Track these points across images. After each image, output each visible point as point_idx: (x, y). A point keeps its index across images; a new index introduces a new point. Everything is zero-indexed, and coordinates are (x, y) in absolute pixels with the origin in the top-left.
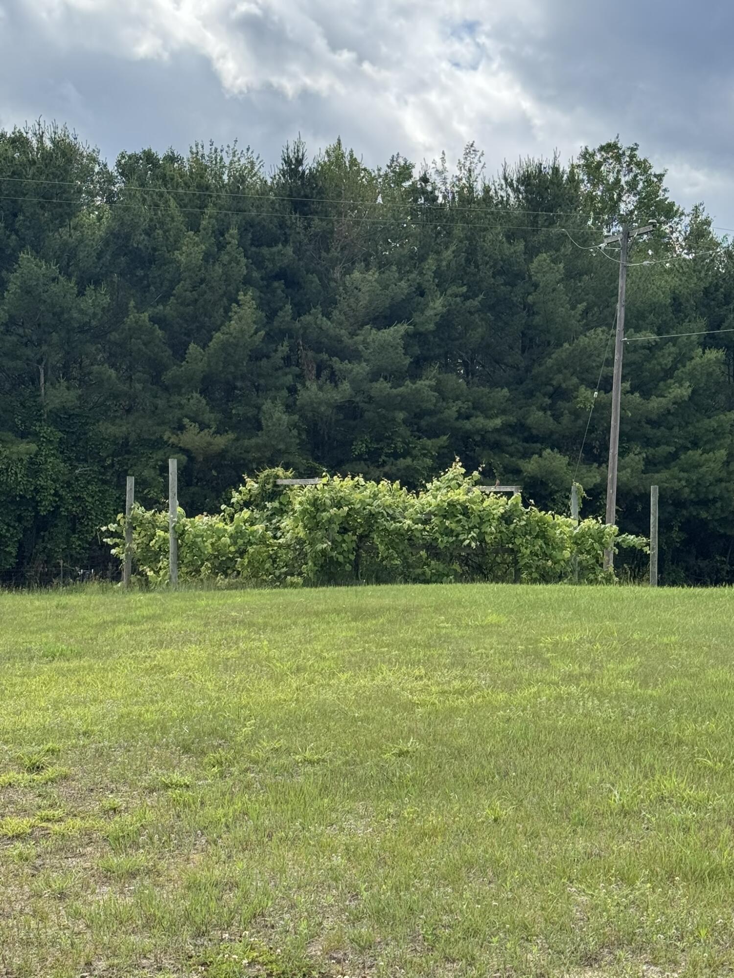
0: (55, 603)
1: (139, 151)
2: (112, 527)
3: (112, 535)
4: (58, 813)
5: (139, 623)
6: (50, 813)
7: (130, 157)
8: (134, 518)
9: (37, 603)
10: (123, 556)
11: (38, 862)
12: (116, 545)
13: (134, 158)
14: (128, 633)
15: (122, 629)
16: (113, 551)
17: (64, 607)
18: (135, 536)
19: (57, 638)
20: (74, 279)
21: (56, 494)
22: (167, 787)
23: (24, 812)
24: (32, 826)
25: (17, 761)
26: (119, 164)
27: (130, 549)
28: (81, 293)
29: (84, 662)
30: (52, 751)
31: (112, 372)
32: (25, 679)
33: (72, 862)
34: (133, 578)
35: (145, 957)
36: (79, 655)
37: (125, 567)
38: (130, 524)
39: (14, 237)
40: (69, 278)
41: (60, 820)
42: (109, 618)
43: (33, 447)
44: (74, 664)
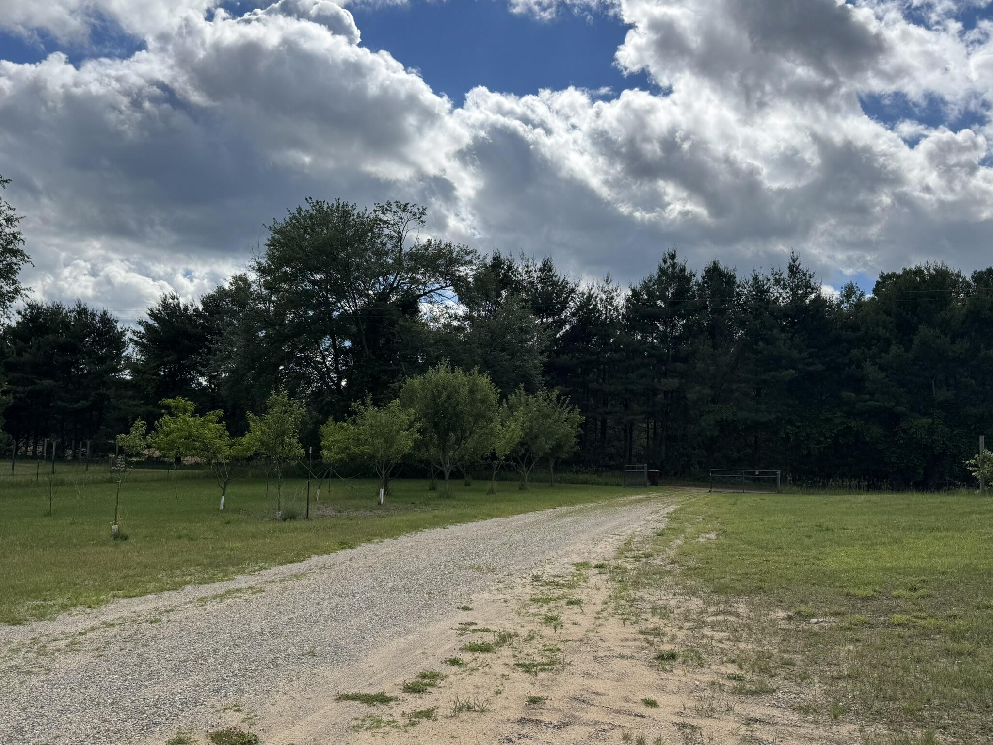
0: (939, 500)
1: (984, 269)
2: (972, 462)
3: (971, 465)
4: (923, 614)
5: (984, 513)
6: (919, 614)
7: (979, 273)
8: (985, 457)
9: (930, 500)
10: (979, 477)
11: (910, 640)
12: (975, 471)
13: (982, 273)
14: (977, 518)
15: (974, 517)
16: (973, 474)
17: (944, 503)
18: (986, 466)
19: (937, 520)
20: (949, 336)
21: (944, 443)
22: (987, 607)
23: (905, 612)
24: (908, 620)
25: (905, 585)
26: (973, 277)
27: (983, 473)
28: (953, 343)
29: (949, 534)
30: (924, 581)
31: (973, 381)
32: (916, 541)
33: (928, 642)
34: (986, 488)
35: (961, 702)
36: (948, 530)
37: (981, 482)
38: (982, 460)
39: (916, 318)
40: (946, 335)
41: (925, 618)
42: (967, 510)
43: (930, 420)
44: (944, 534)
